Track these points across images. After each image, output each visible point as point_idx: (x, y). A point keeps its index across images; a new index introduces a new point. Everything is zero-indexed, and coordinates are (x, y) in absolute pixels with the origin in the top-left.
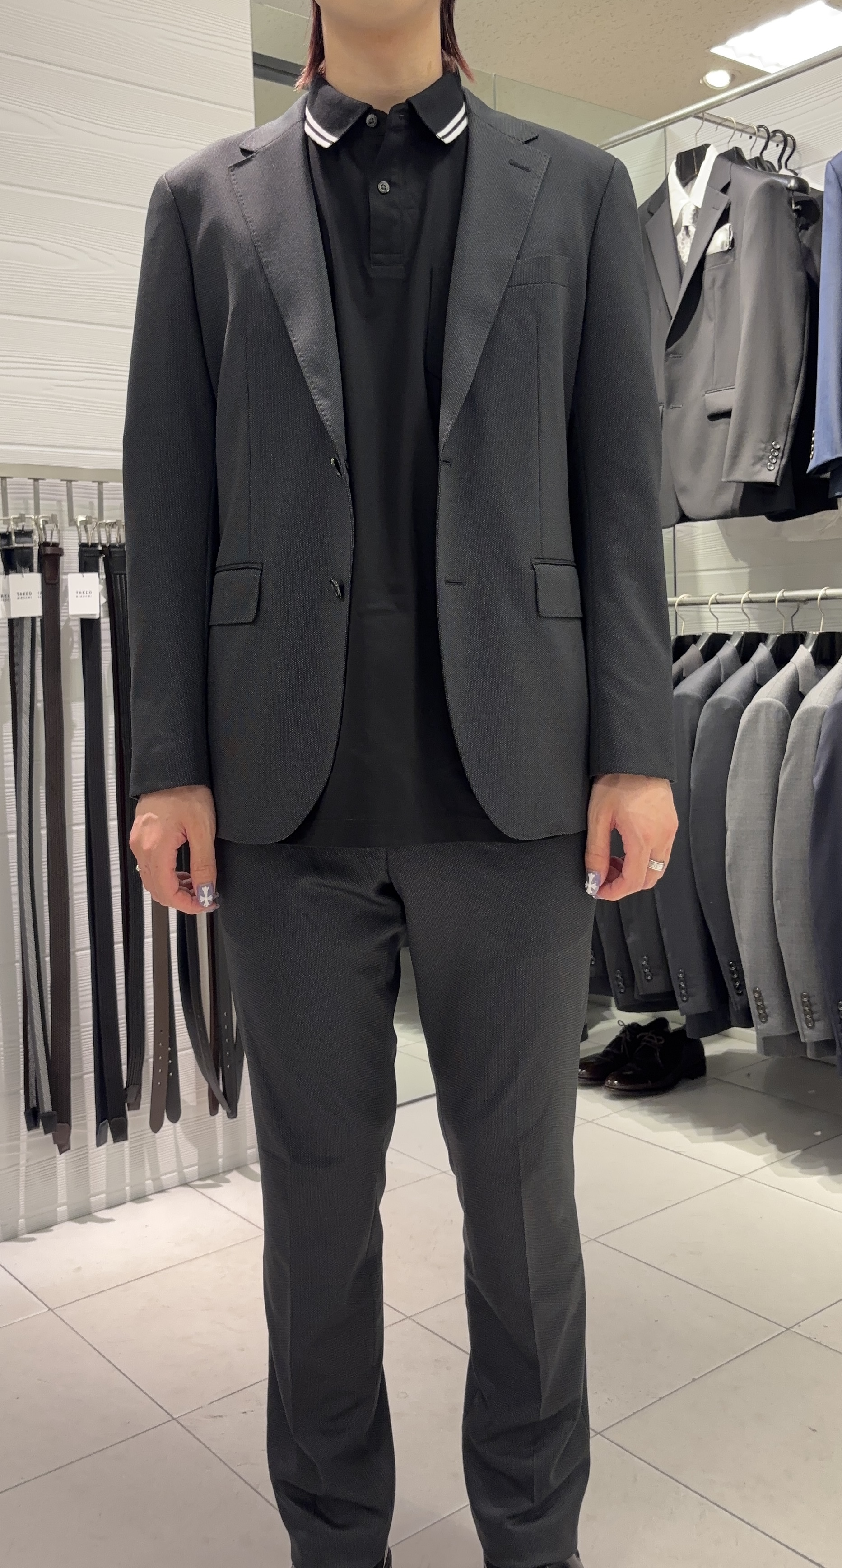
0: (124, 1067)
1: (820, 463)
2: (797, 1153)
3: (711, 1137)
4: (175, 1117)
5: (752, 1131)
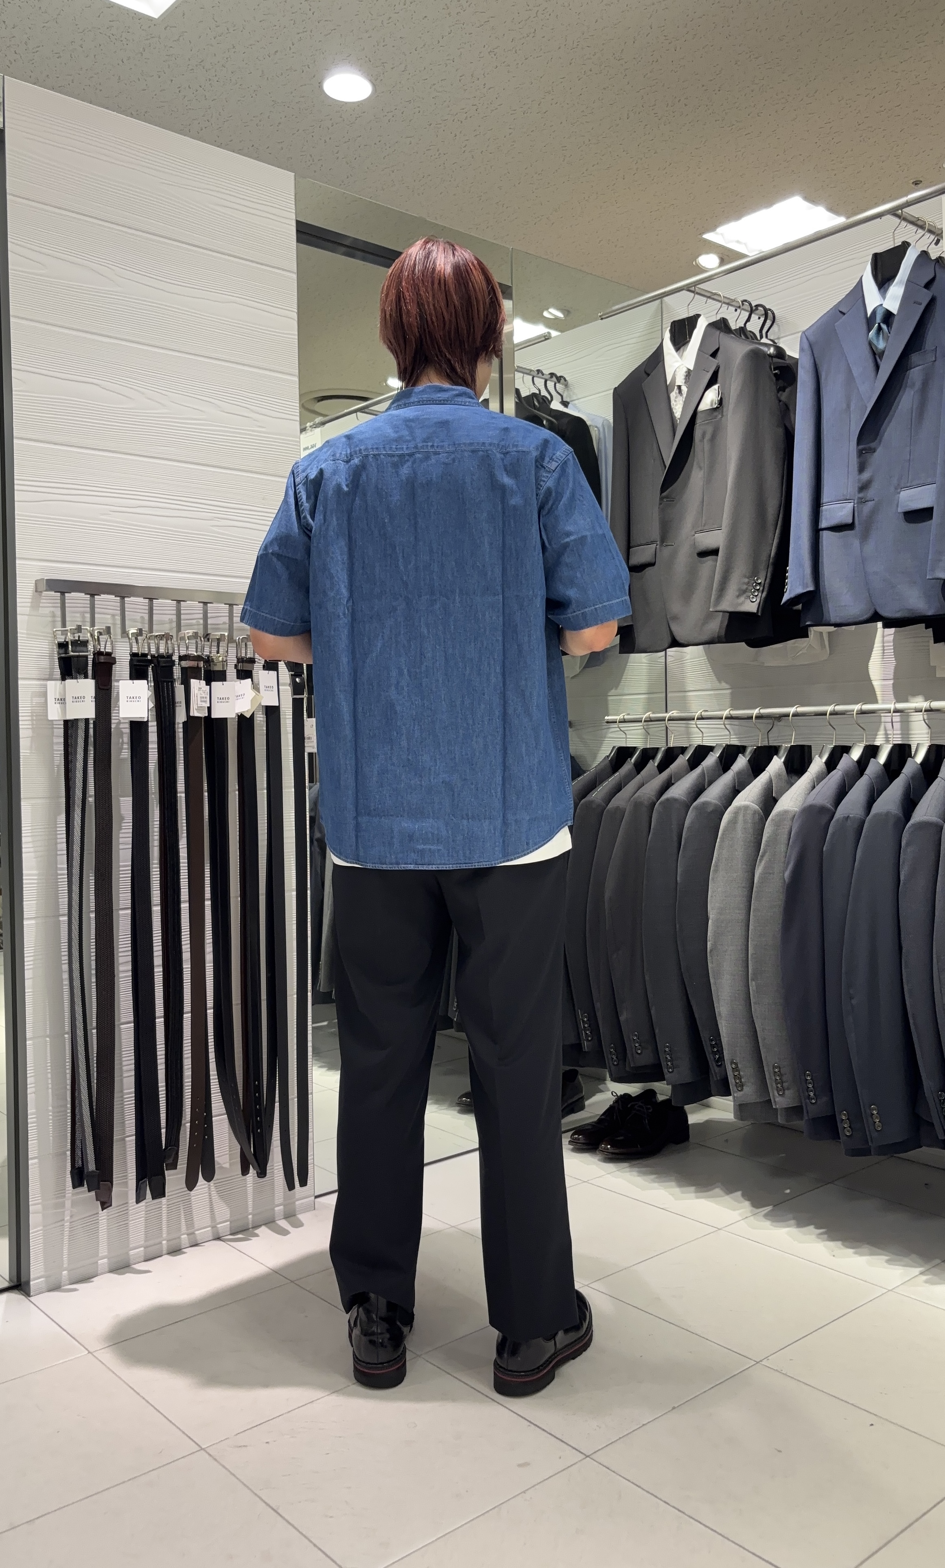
0: (163, 1131)
1: (792, 595)
2: (770, 1208)
3: (693, 1195)
4: (209, 1177)
5: (729, 1189)
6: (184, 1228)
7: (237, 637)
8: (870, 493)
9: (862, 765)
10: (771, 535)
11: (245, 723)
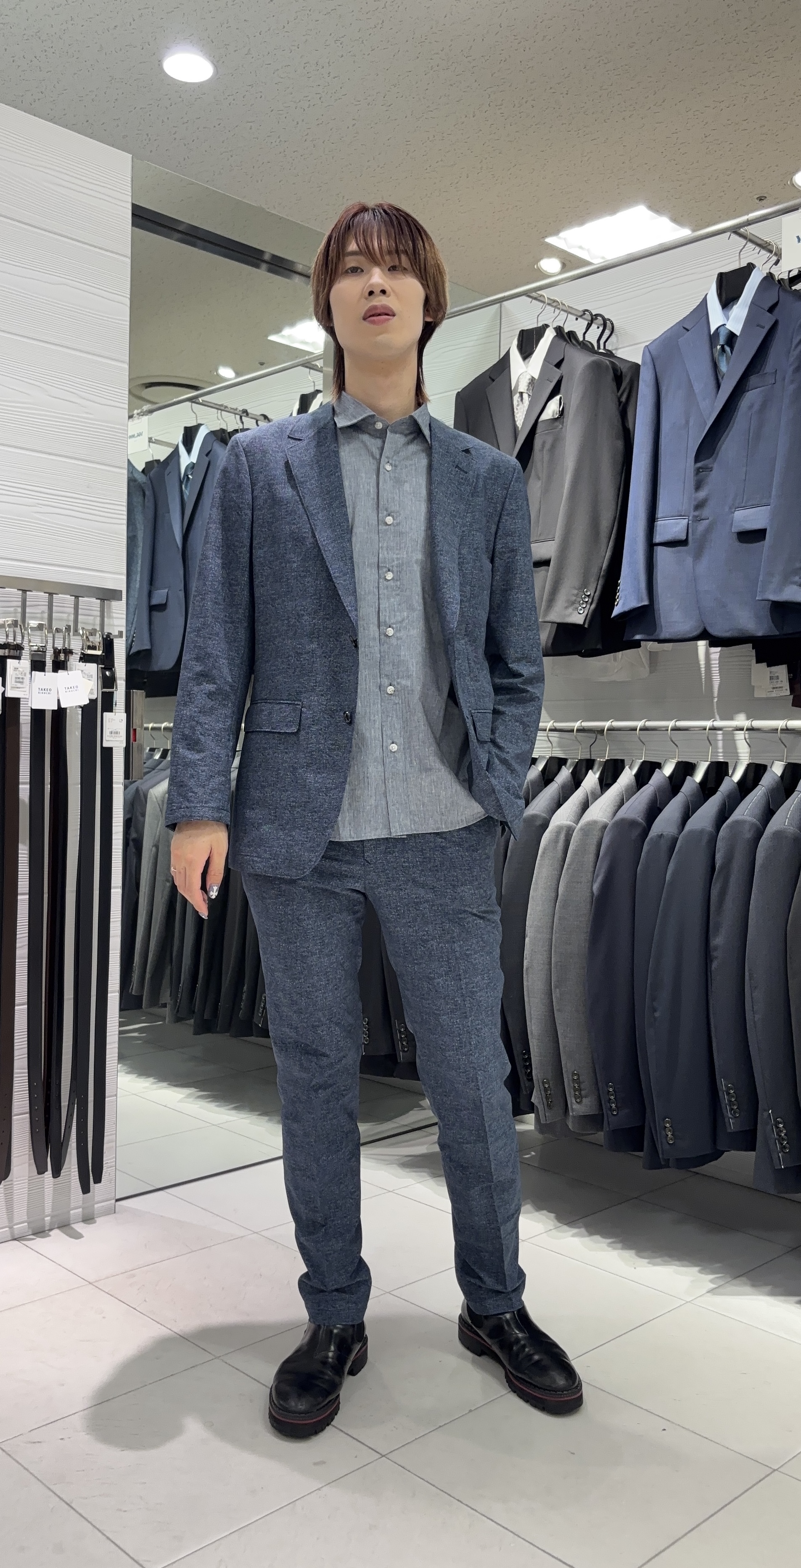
1: (623, 610)
10: (603, 547)
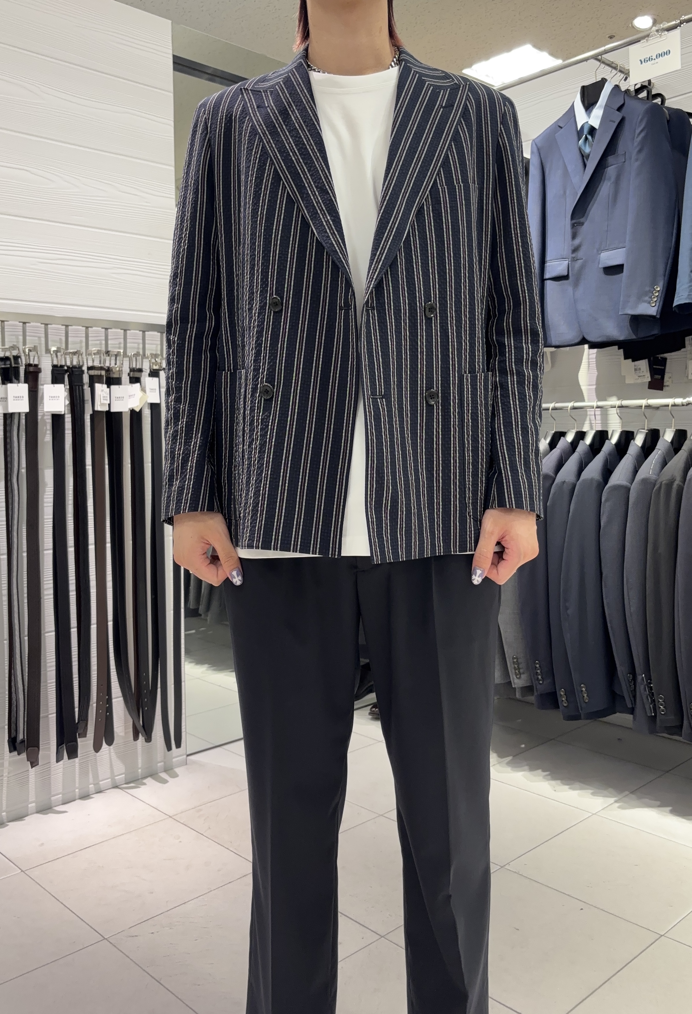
0: (77, 710)
4: (110, 743)
6: (91, 780)
7: (130, 353)
8: (580, 254)
9: (574, 445)
11: (136, 416)
